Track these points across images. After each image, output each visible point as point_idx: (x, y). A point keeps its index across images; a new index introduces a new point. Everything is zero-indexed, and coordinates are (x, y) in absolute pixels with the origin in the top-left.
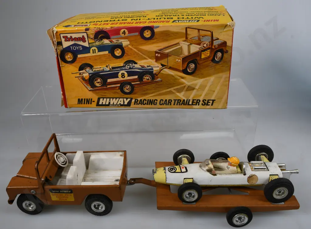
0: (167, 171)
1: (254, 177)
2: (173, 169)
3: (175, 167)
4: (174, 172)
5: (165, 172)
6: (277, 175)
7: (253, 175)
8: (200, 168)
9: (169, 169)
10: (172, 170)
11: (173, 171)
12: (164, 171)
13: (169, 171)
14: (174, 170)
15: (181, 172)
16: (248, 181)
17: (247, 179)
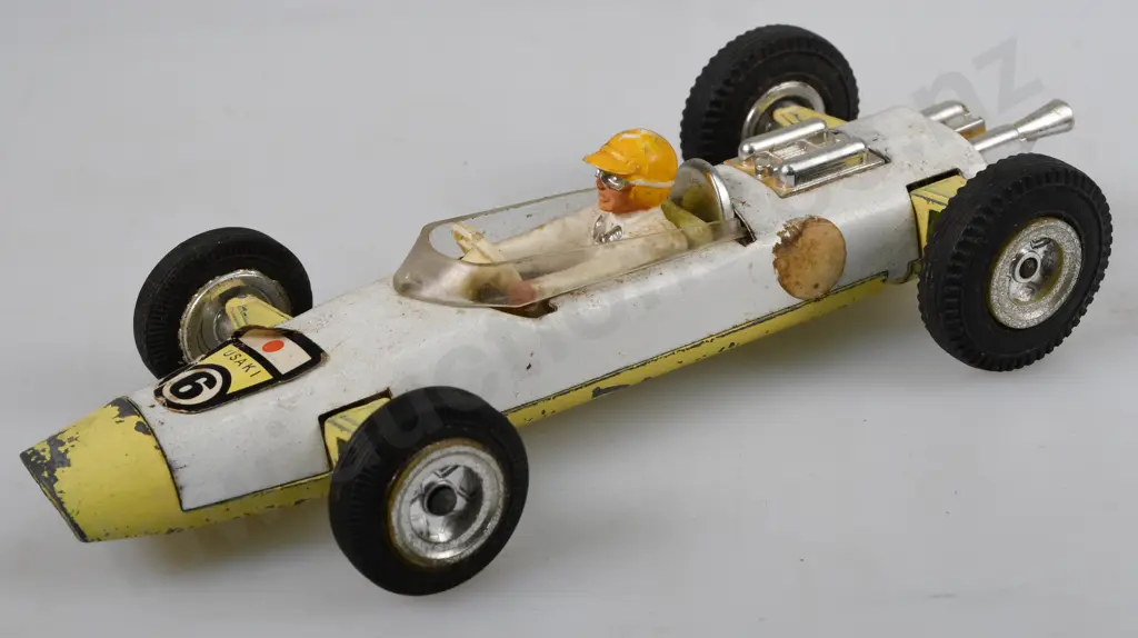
0: (157, 414)
1: (809, 235)
2: (202, 381)
3: (208, 361)
4: (223, 398)
5: (145, 428)
6: (954, 172)
7: (804, 225)
8: (406, 300)
9: (167, 391)
10: (197, 391)
11: (207, 394)
12: (133, 420)
13: (170, 405)
14: (211, 382)
15: (278, 378)
16: (785, 280)
17: (775, 264)
